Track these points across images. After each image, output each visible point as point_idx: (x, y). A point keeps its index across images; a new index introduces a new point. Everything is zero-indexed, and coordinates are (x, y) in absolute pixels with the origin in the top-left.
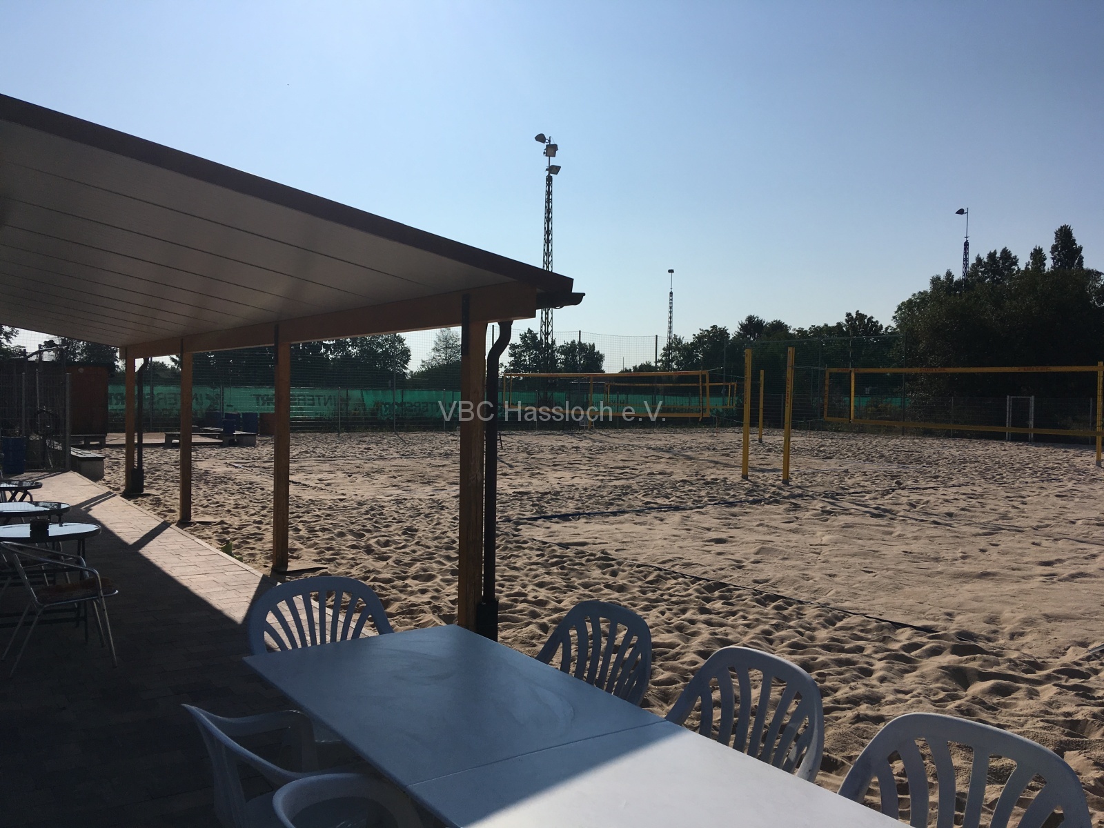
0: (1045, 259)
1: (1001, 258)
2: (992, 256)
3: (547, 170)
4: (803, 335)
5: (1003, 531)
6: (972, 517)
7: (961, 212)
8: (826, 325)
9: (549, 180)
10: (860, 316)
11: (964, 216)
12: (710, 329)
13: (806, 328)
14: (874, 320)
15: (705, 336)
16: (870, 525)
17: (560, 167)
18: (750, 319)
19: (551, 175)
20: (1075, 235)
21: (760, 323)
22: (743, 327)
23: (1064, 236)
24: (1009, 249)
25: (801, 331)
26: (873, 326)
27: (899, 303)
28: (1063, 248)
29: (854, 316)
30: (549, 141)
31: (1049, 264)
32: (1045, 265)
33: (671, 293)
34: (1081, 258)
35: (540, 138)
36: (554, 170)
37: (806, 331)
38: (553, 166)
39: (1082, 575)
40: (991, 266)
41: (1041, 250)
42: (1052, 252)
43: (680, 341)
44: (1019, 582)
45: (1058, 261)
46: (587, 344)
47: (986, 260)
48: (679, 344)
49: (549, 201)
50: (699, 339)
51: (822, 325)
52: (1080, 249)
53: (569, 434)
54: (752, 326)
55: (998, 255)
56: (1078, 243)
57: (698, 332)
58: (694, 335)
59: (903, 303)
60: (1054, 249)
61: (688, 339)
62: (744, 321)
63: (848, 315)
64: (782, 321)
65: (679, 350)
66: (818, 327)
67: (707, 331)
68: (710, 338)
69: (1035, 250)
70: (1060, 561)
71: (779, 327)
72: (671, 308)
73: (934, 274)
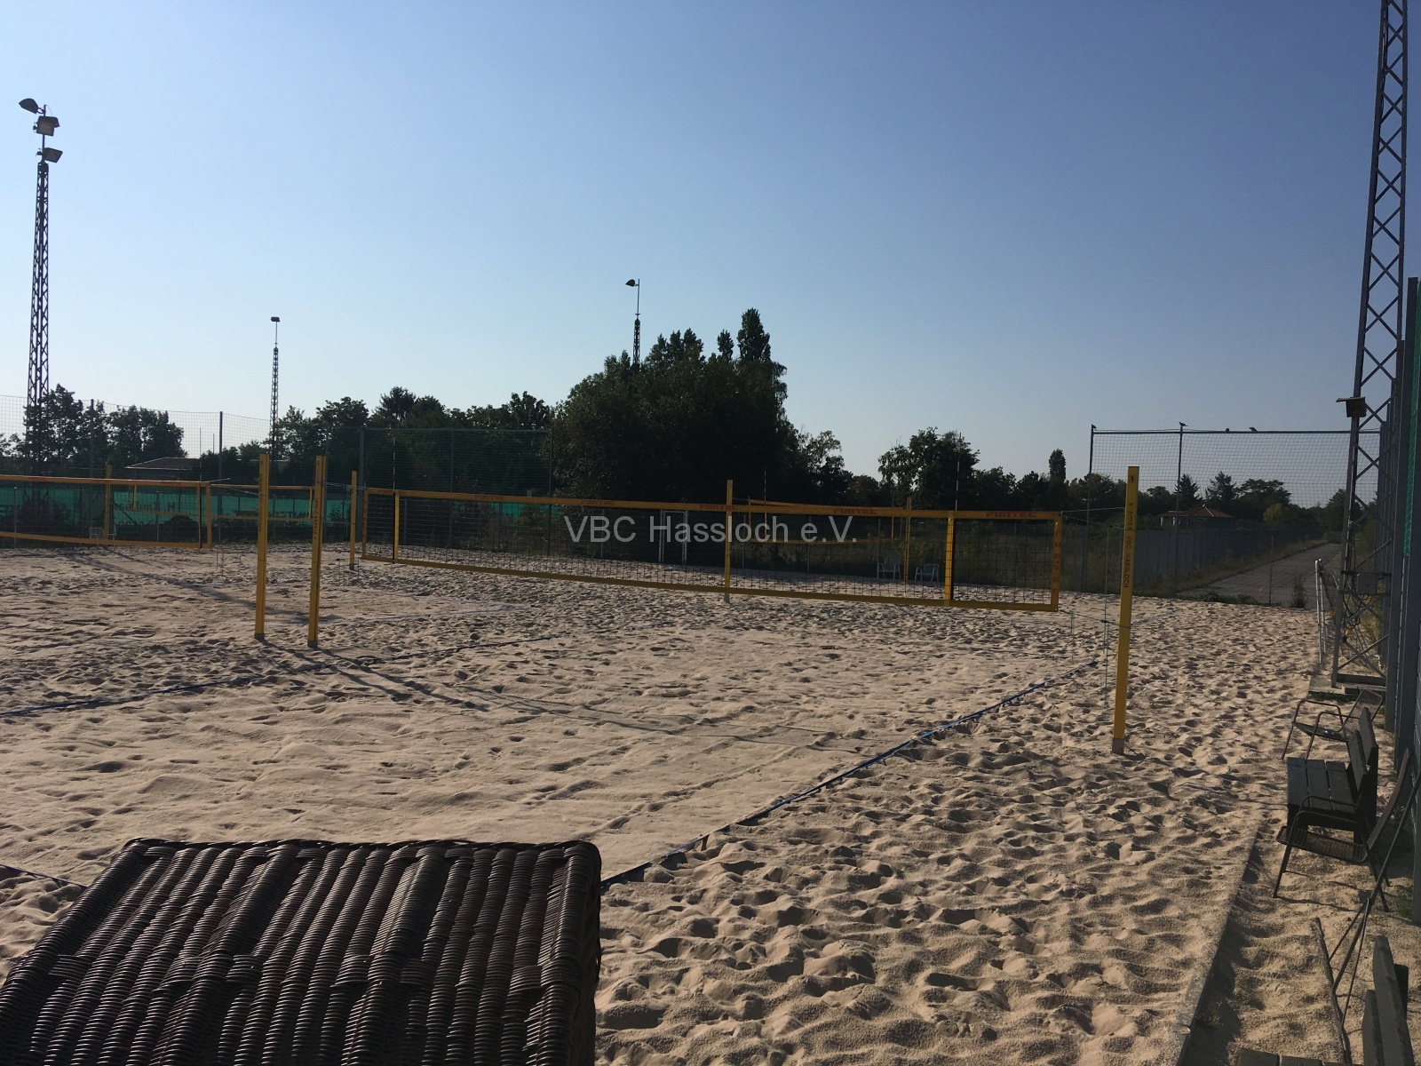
0: (732, 346)
1: (684, 341)
2: (675, 337)
3: (39, 153)
4: (459, 418)
5: (543, 714)
6: (525, 690)
7: (631, 283)
8: (490, 407)
9: (43, 170)
10: (529, 399)
11: (636, 288)
12: (341, 402)
13: (464, 409)
14: (545, 405)
15: (334, 411)
16: (377, 715)
17: (61, 152)
18: (397, 392)
19: (47, 162)
20: (762, 321)
21: (409, 398)
22: (387, 402)
23: (752, 320)
24: (694, 331)
25: (456, 412)
26: (543, 412)
27: (573, 386)
28: (750, 336)
29: (521, 398)
30: (44, 111)
31: (736, 354)
32: (732, 352)
33: (276, 350)
34: (768, 348)
35: (29, 105)
36: (51, 155)
37: (463, 413)
38: (49, 149)
39: (587, 785)
40: (675, 349)
41: (728, 335)
42: (739, 339)
43: (299, 416)
44: (497, 806)
45: (745, 349)
46: (156, 412)
47: (669, 341)
48: (297, 419)
49: (42, 200)
50: (326, 415)
51: (485, 407)
52: (768, 336)
53: (65, 555)
54: (399, 401)
55: (682, 337)
56: (766, 330)
57: (323, 406)
58: (319, 409)
59: (577, 387)
60: (741, 335)
61: (310, 414)
62: (388, 395)
63: (515, 396)
64: (436, 398)
65: (297, 427)
66: (481, 409)
67: (336, 404)
68: (341, 414)
69: (722, 334)
70: (578, 761)
71: (431, 405)
72: (276, 370)
73: (610, 355)
